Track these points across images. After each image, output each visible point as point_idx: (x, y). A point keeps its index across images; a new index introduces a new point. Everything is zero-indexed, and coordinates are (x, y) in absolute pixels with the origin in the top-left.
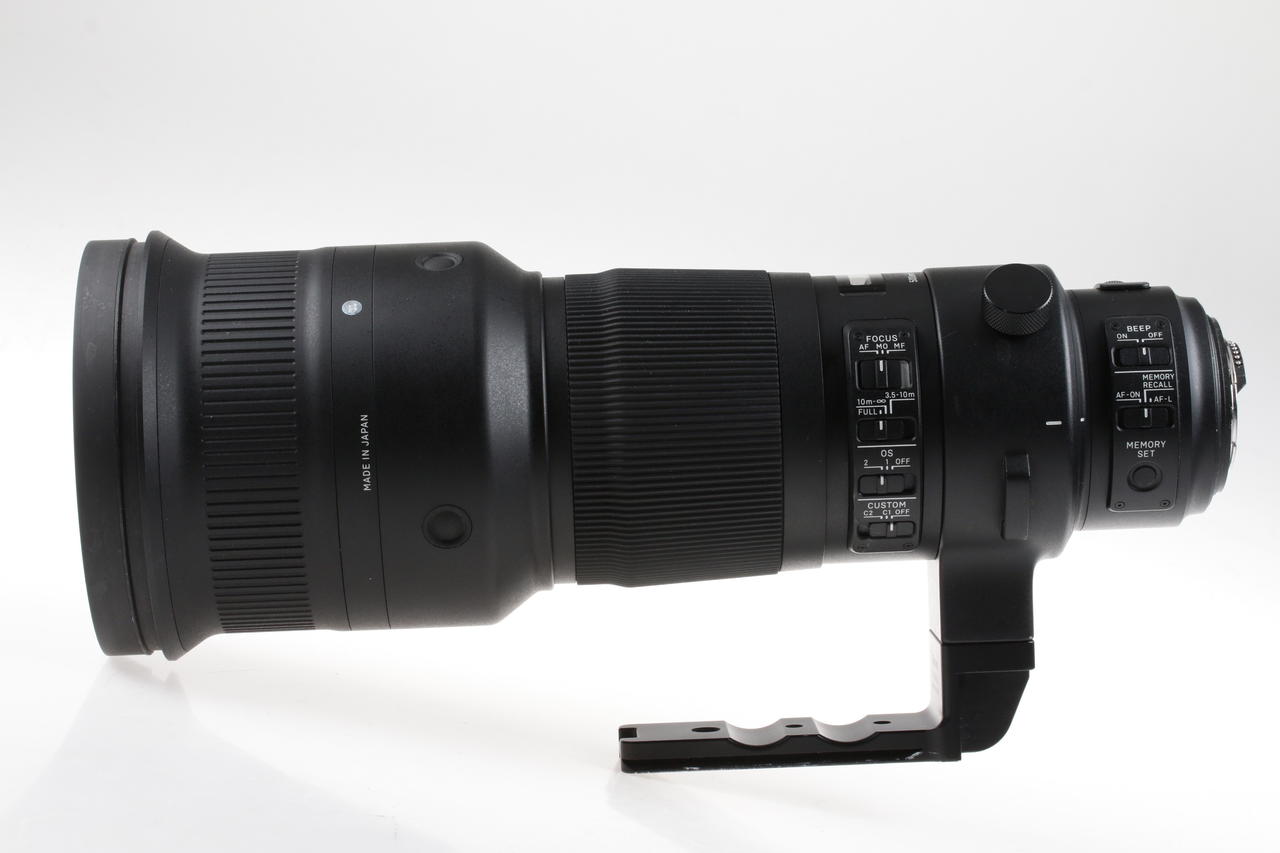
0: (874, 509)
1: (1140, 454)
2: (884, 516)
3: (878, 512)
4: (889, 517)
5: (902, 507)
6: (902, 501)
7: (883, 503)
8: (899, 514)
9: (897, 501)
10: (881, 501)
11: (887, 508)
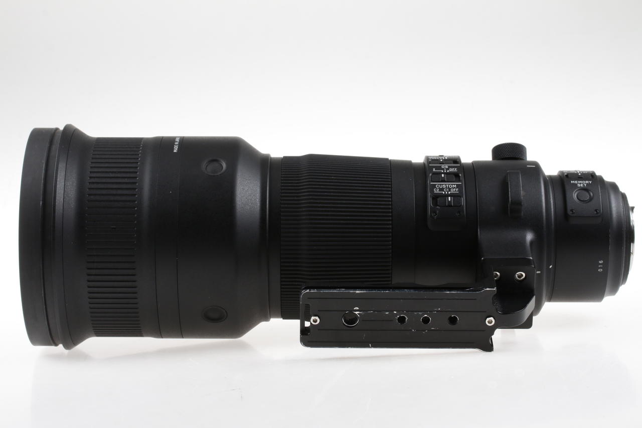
0: (439, 188)
1: (579, 185)
2: (445, 192)
3: (442, 189)
4: (448, 193)
5: (454, 188)
6: (454, 184)
7: (444, 185)
8: (453, 191)
9: (452, 184)
10: (443, 184)
11: (446, 188)
